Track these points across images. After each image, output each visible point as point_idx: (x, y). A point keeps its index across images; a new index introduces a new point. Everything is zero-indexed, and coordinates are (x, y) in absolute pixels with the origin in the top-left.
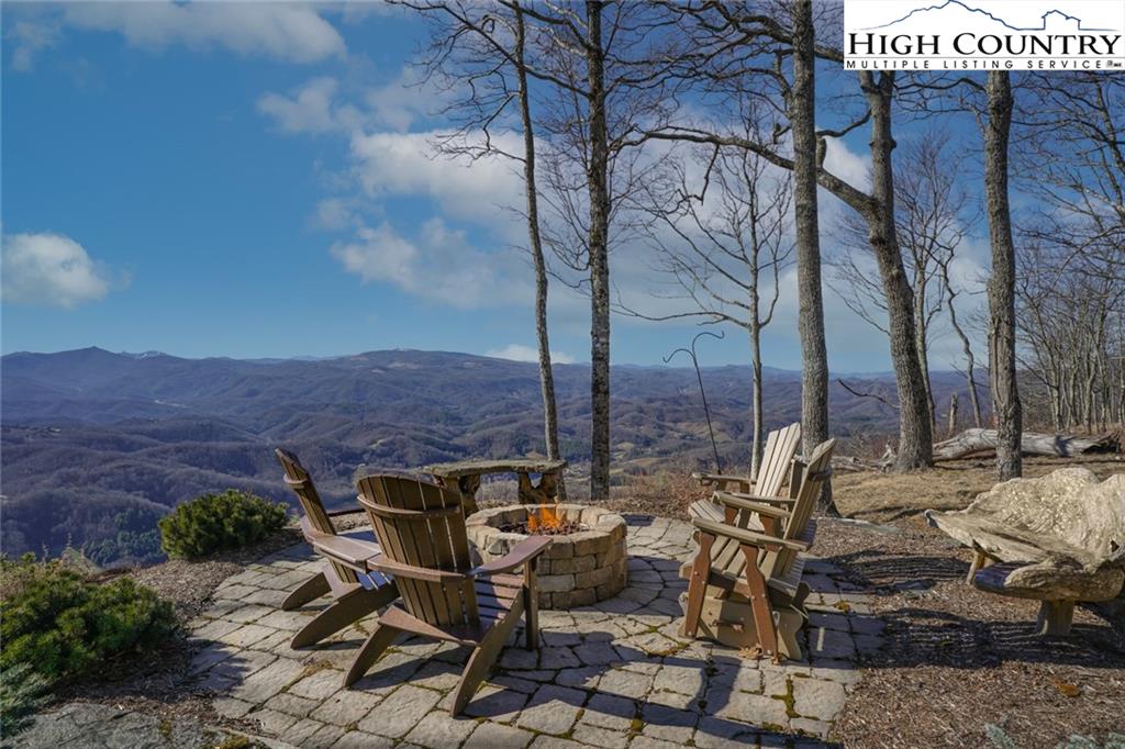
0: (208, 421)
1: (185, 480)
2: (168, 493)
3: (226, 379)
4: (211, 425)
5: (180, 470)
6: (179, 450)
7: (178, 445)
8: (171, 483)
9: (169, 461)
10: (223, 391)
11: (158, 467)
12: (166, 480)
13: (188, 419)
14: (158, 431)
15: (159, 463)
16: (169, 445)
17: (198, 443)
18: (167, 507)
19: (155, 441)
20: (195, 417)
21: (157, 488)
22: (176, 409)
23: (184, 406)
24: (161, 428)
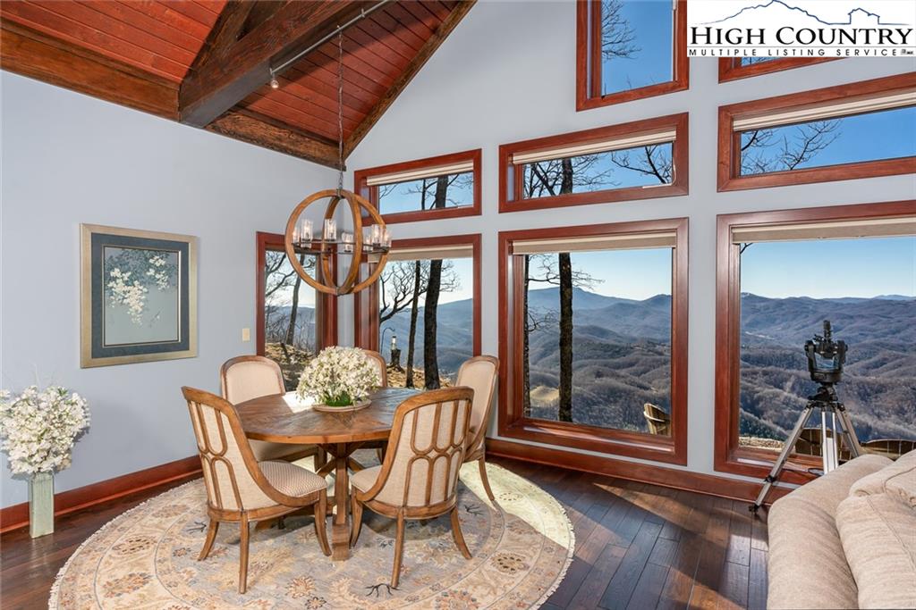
0: (790, 352)
1: (771, 398)
2: (757, 407)
3: (807, 316)
4: (792, 355)
5: (767, 390)
6: (765, 373)
7: (765, 369)
8: (760, 399)
9: (757, 381)
10: (804, 327)
11: (749, 384)
12: (756, 396)
13: (773, 348)
14: (749, 356)
15: (750, 382)
16: (757, 368)
17: (782, 370)
18: (757, 418)
19: (746, 363)
20: (778, 347)
21: (749, 401)
22: (763, 339)
23: (768, 337)
24: (751, 354)
